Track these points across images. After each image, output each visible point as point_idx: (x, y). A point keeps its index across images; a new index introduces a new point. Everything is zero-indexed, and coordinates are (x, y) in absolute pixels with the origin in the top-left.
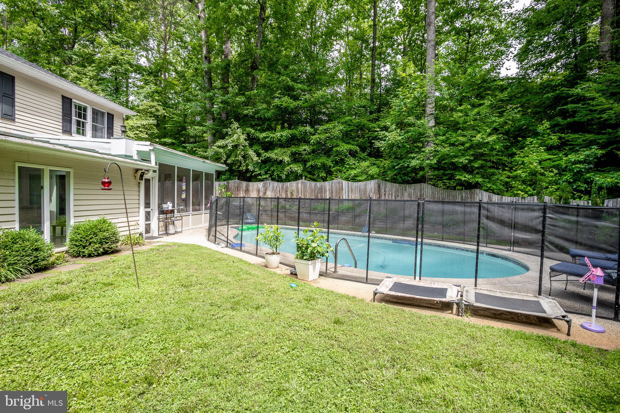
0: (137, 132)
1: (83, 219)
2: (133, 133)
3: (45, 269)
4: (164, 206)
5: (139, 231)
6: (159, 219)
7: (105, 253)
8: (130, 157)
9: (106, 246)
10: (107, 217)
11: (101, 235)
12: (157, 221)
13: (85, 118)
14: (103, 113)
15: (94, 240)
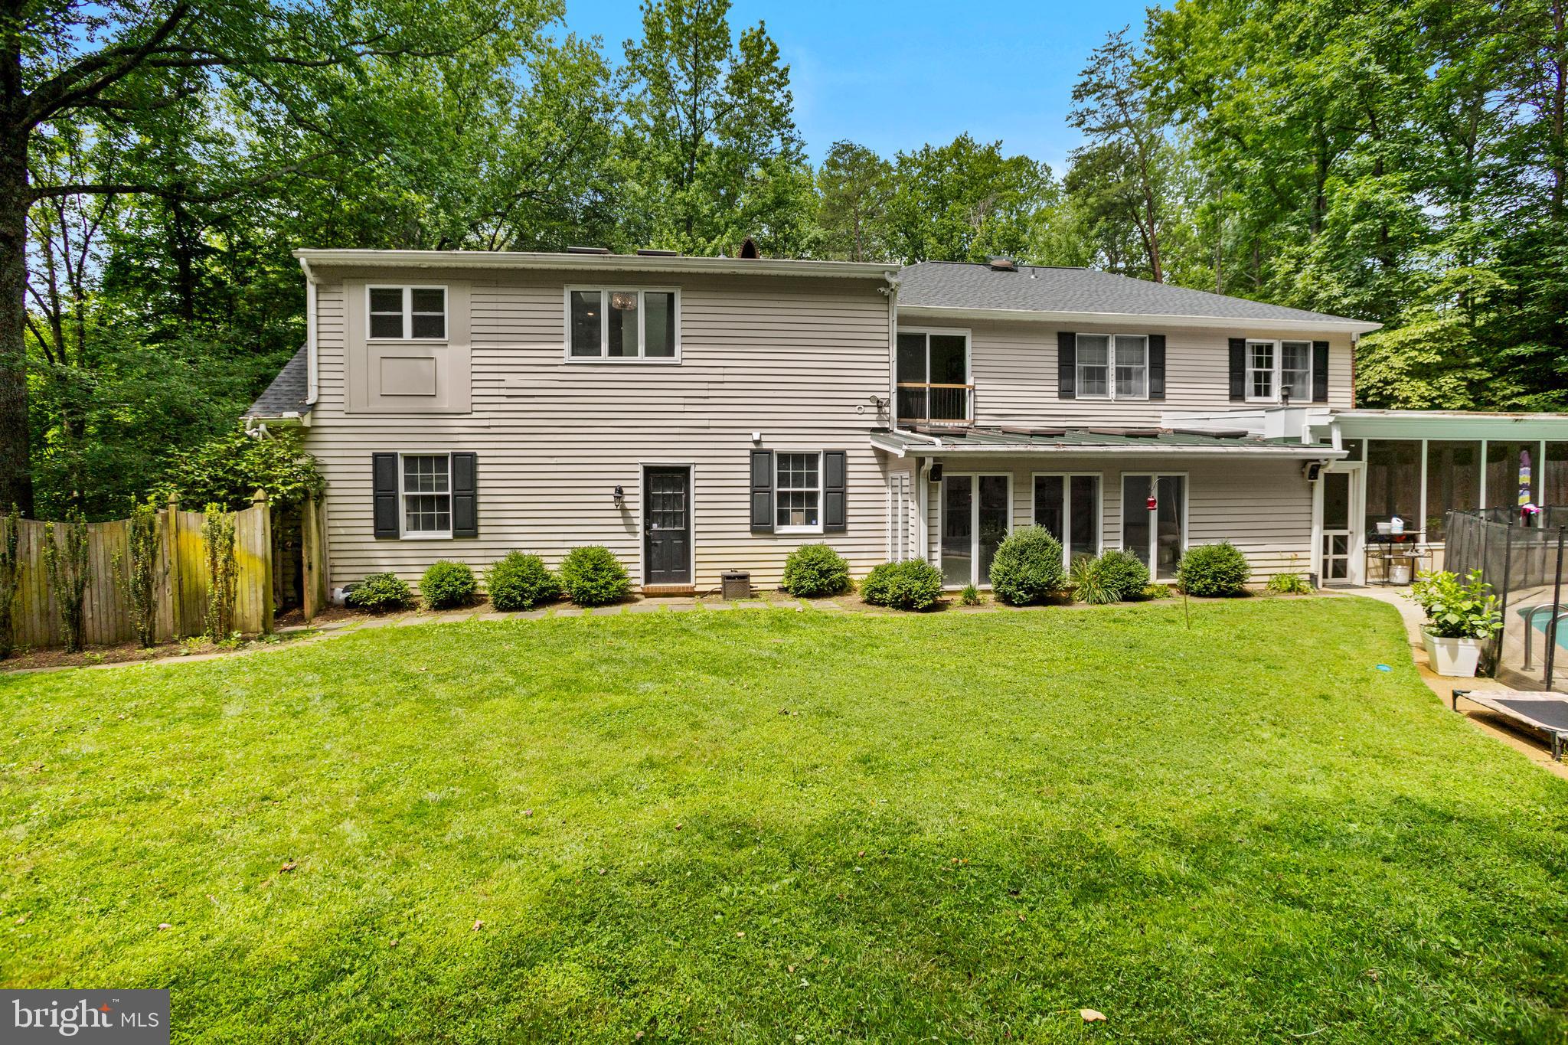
0: (1414, 353)
1: (1201, 543)
2: (1403, 358)
3: (1139, 598)
4: (1382, 527)
5: (1312, 570)
6: (1367, 552)
7: (1221, 594)
8: (1297, 440)
9: (1223, 583)
10: (1231, 543)
11: (1214, 567)
12: (1363, 555)
13: (1269, 364)
14: (1305, 346)
15: (1206, 573)
